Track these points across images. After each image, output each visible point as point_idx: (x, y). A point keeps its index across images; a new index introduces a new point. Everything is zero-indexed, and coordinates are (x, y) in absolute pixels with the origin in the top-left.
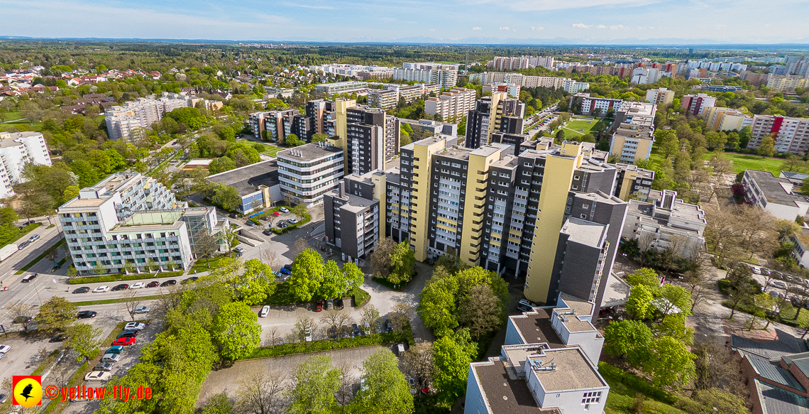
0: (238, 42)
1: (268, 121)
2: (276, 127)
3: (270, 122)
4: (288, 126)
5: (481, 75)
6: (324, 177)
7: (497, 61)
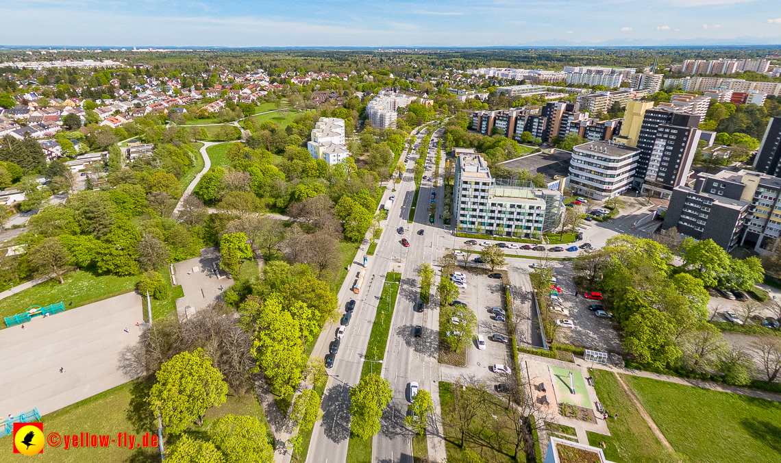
0: (377, 48)
1: (499, 119)
2: (508, 124)
3: (501, 120)
4: (521, 124)
5: (682, 81)
6: (623, 173)
7: (688, 66)
